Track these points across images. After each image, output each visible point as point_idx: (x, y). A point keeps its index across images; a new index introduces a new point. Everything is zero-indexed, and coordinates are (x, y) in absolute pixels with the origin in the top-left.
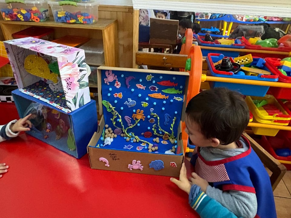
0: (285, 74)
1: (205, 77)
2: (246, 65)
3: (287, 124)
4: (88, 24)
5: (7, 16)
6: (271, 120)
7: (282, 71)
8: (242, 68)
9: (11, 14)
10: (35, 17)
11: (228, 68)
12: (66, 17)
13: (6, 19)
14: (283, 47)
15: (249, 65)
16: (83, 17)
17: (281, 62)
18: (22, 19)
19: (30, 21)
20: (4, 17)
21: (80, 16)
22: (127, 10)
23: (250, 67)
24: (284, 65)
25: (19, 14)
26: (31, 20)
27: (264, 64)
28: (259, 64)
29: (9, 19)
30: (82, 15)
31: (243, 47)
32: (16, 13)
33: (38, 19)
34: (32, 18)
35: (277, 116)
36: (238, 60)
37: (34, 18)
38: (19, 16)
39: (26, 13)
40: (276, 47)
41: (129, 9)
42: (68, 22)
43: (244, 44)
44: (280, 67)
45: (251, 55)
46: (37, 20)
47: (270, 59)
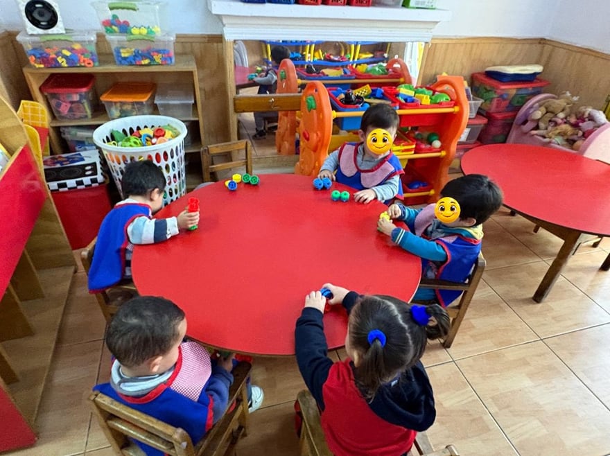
0: (403, 101)
1: (335, 114)
2: (366, 97)
3: (413, 152)
4: (168, 64)
5: (39, 60)
6: (399, 151)
7: (400, 98)
8: (365, 100)
9: (45, 57)
10: (85, 59)
11: (352, 101)
12: (135, 56)
13: (37, 66)
14: (393, 73)
15: (369, 97)
16: (161, 55)
17: (398, 89)
18: (65, 64)
19: (78, 67)
20: (32, 63)
21: (155, 53)
22: (206, 40)
23: (370, 98)
24: (401, 92)
25: (60, 57)
26: (78, 65)
27: (383, 94)
28: (378, 94)
29: (42, 66)
30: (158, 52)
31: (354, 77)
32: (54, 56)
33: (91, 62)
34: (82, 61)
35: (404, 145)
36: (357, 92)
37: (84, 61)
38: (60, 59)
39: (70, 56)
40: (386, 74)
41: (209, 37)
42: (138, 63)
43: (354, 74)
44: (397, 95)
45: (368, 85)
46: (89, 64)
47: (386, 88)
